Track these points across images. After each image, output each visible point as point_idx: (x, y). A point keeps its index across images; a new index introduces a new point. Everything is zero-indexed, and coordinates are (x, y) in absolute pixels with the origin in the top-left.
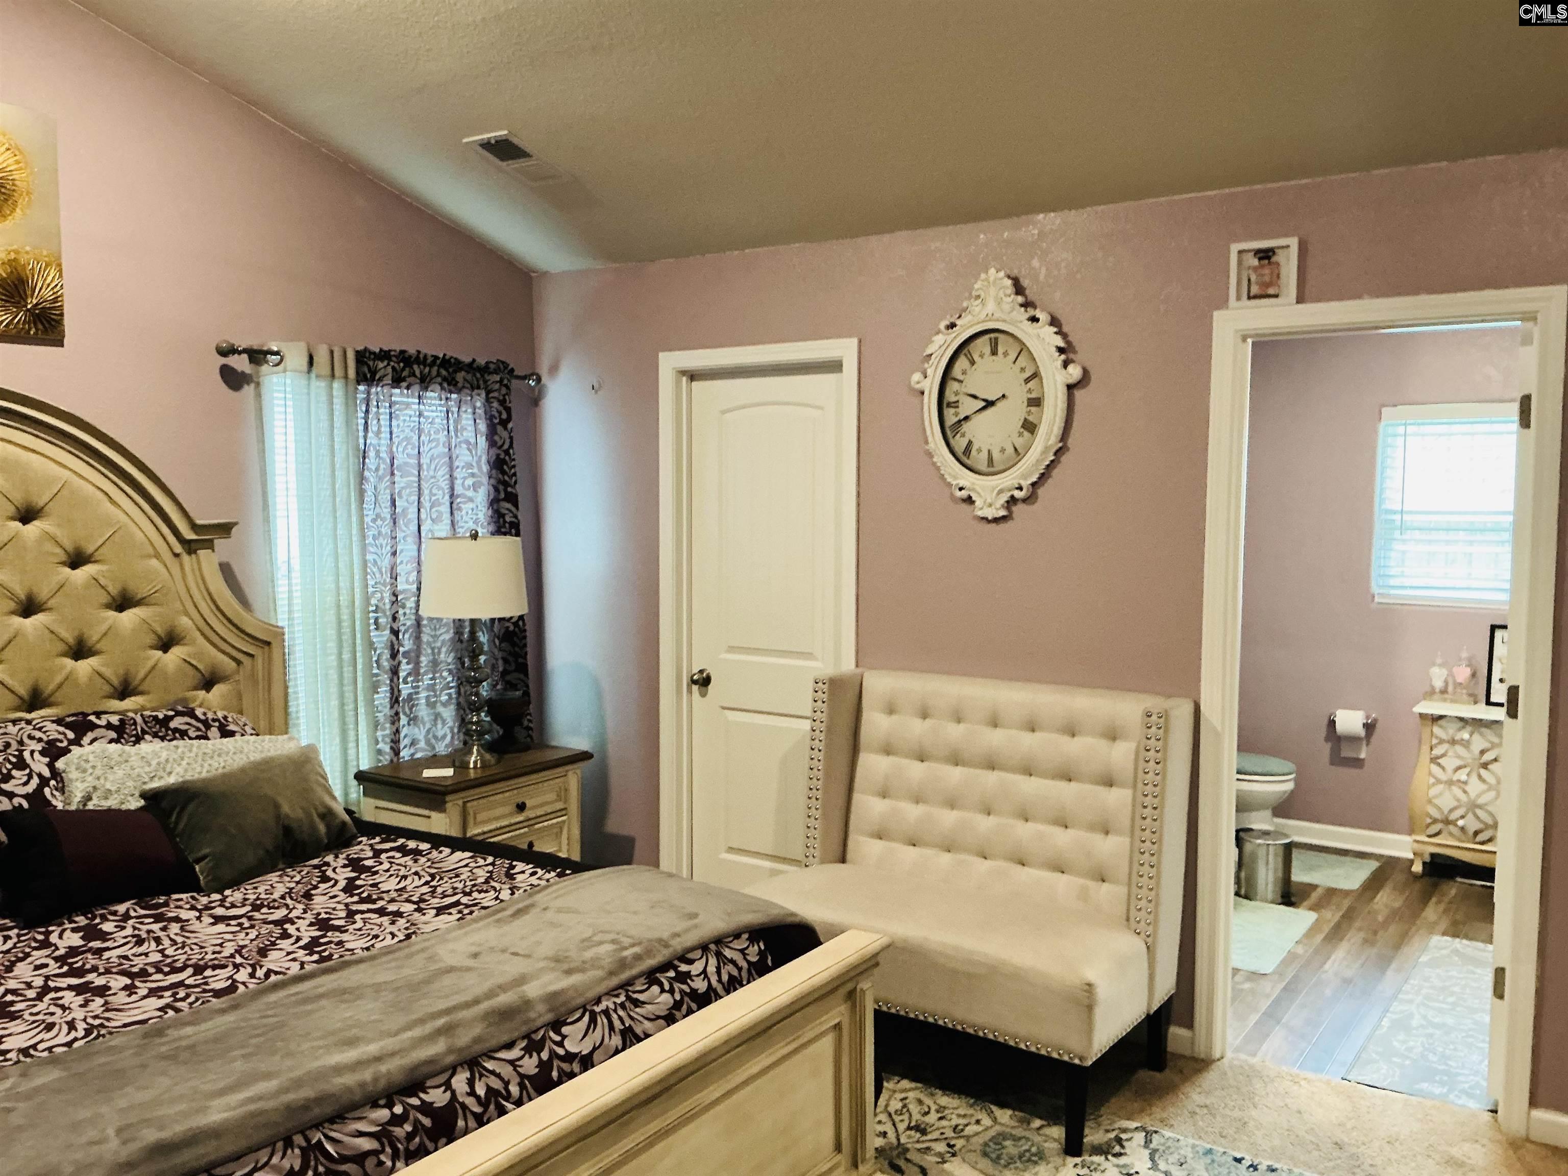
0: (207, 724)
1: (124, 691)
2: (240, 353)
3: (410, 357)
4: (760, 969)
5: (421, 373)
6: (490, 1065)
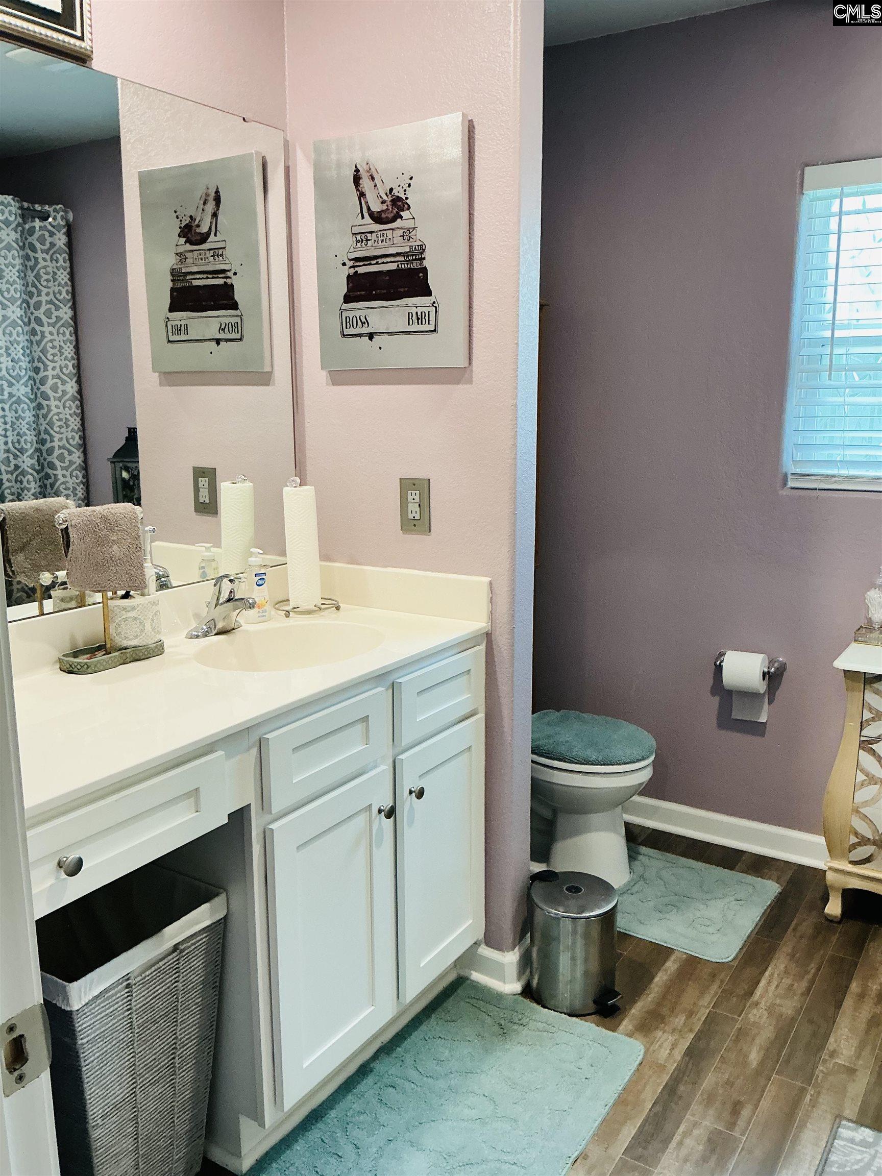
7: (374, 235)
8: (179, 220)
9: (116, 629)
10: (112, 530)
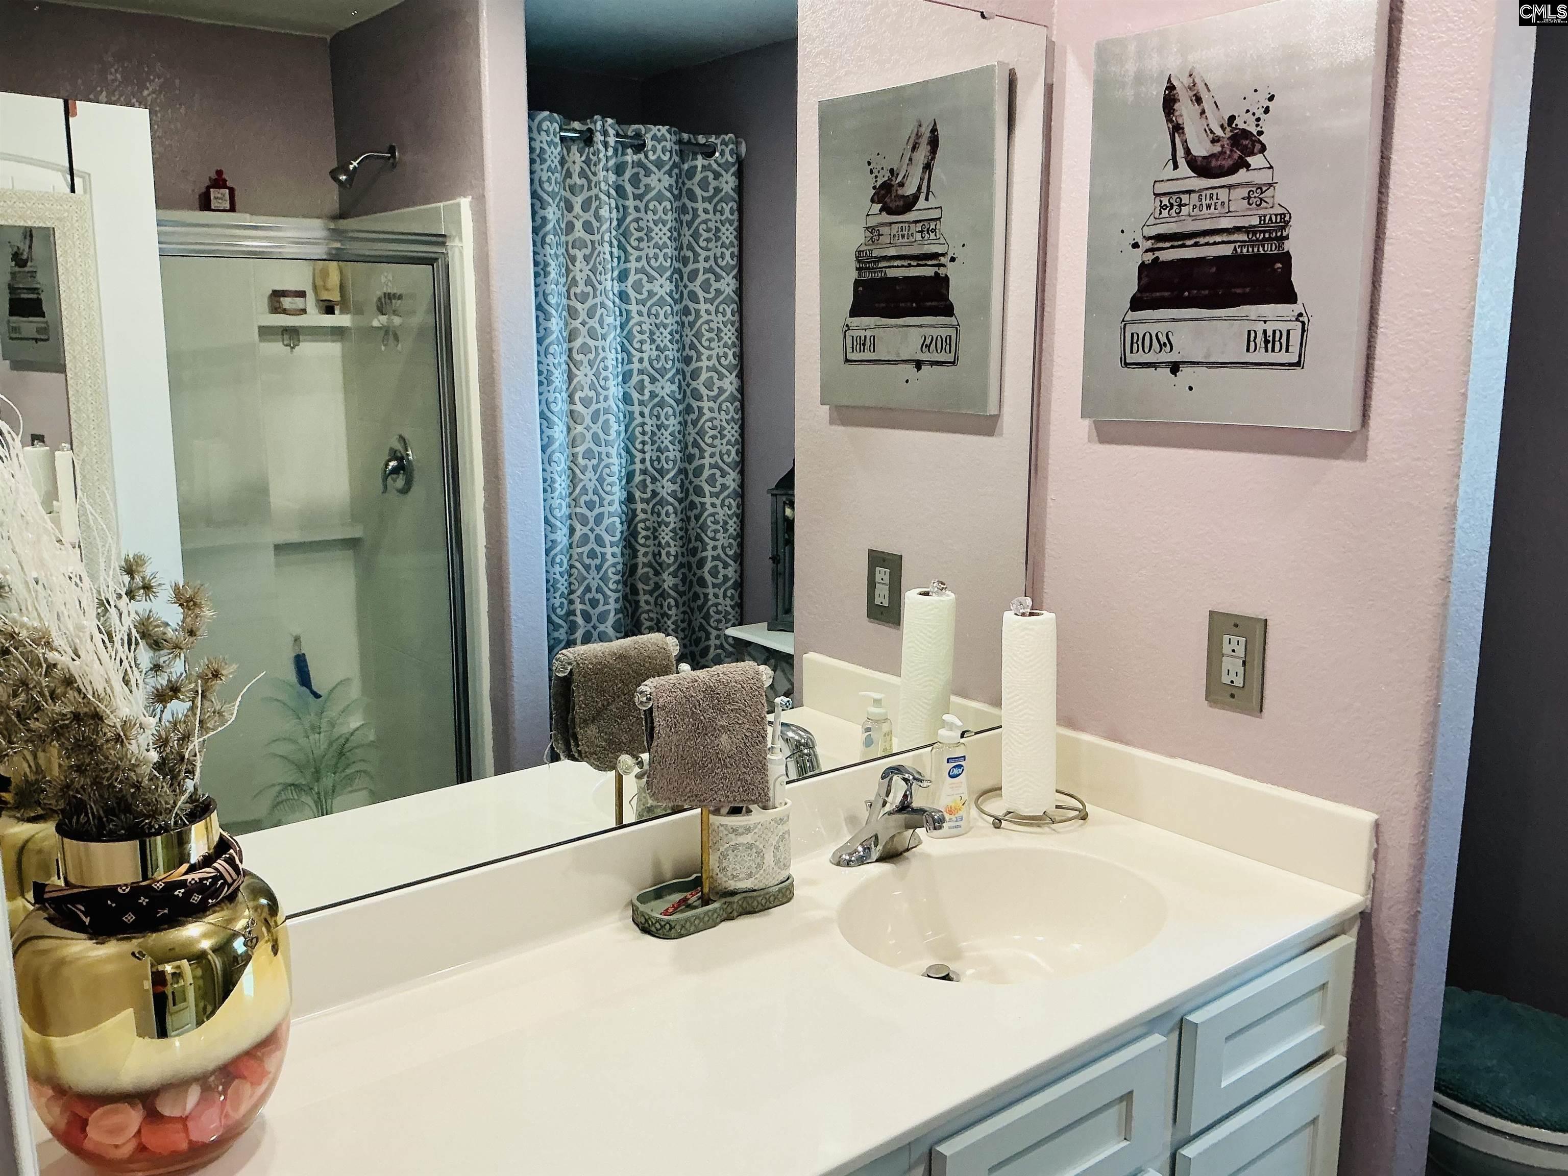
7: (1195, 196)
8: (874, 175)
9: (720, 862)
10: (721, 712)
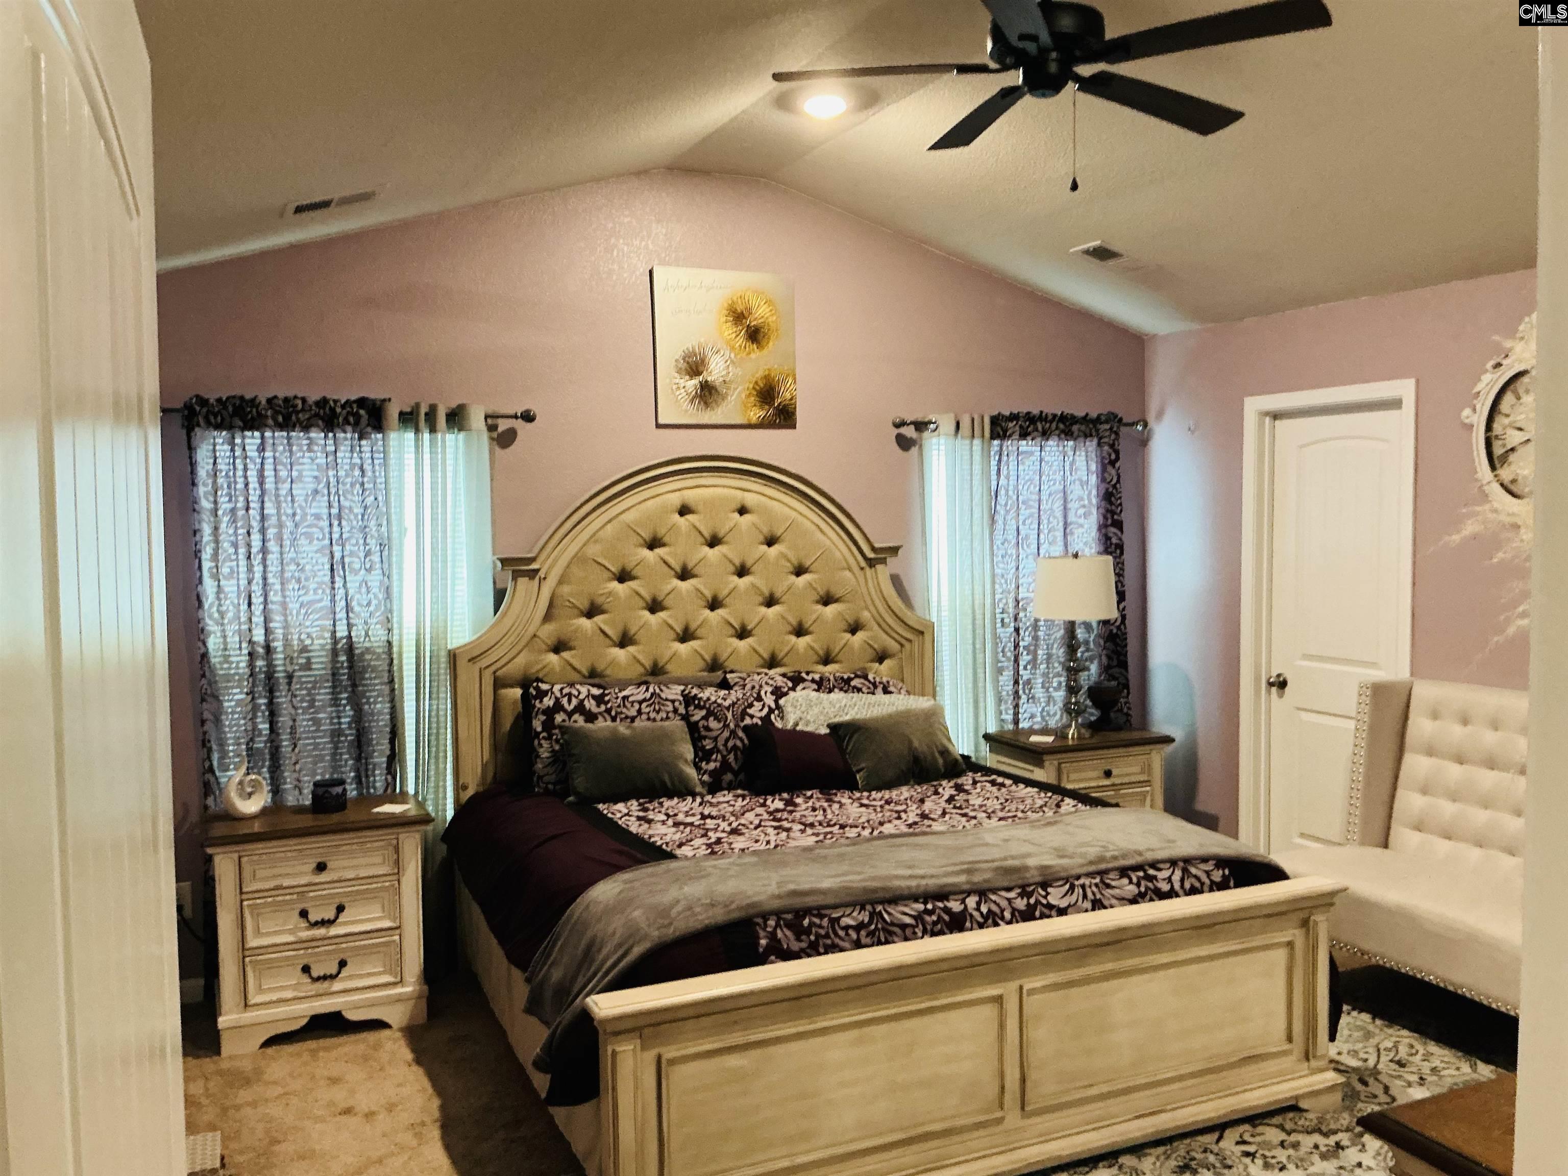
0: (875, 685)
1: (827, 660)
2: (908, 425)
3: (1034, 416)
4: (1222, 886)
5: (1043, 428)
6: (993, 897)
